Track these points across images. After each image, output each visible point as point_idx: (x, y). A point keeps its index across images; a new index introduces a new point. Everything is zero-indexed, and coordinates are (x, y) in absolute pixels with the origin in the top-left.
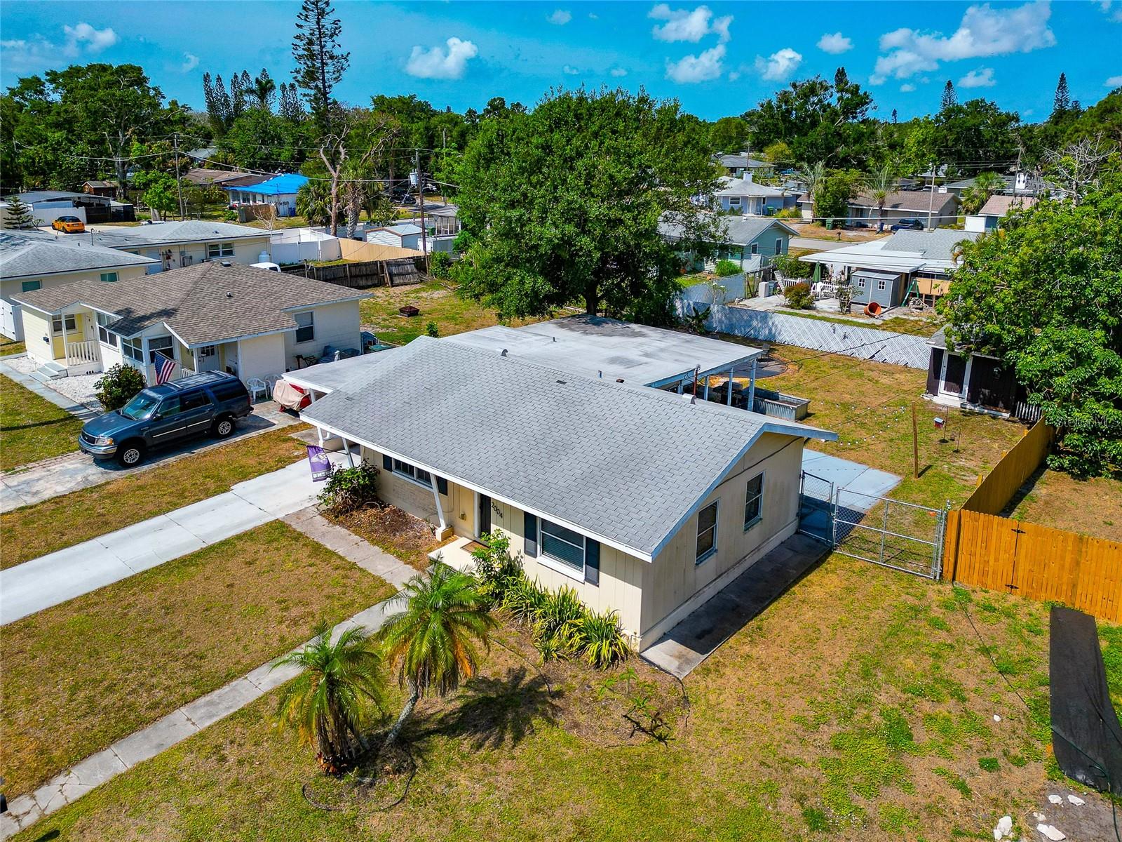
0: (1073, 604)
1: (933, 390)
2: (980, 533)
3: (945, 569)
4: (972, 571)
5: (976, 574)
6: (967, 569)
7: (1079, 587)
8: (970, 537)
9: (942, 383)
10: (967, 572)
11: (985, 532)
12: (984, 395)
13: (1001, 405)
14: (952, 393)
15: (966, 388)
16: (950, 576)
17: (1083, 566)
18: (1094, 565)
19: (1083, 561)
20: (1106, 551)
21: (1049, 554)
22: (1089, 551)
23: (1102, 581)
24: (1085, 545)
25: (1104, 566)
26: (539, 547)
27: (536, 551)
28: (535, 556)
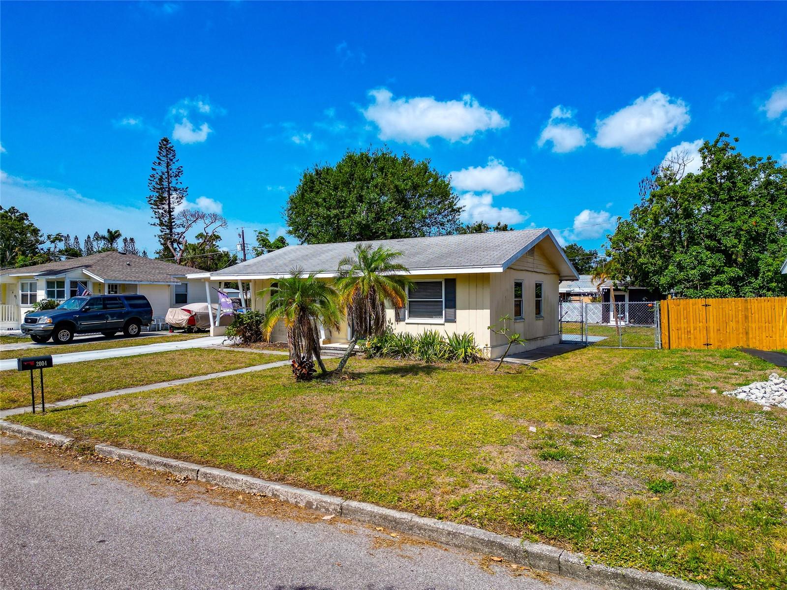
0: (748, 346)
1: (606, 319)
2: (682, 313)
3: (663, 342)
4: (680, 340)
5: (683, 341)
6: (677, 340)
7: (750, 333)
8: (676, 317)
10: (677, 342)
11: (685, 311)
16: (667, 346)
17: (750, 318)
18: (757, 316)
19: (750, 315)
20: (763, 305)
21: (727, 315)
22: (753, 307)
23: (764, 325)
24: (749, 304)
25: (763, 315)
26: (407, 312)
27: (405, 316)
28: (404, 320)
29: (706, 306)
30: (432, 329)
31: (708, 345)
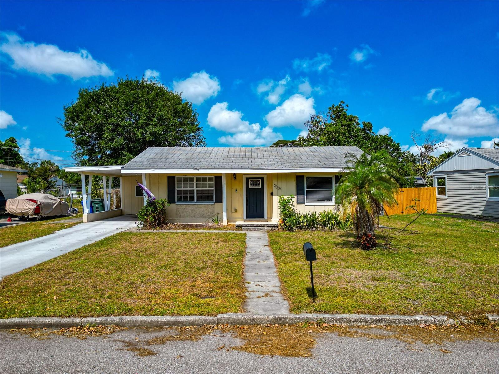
17: (420, 198)
18: (423, 197)
19: (420, 196)
20: (426, 191)
21: (411, 196)
22: (421, 193)
23: (426, 201)
24: (420, 191)
25: (426, 196)
26: (305, 197)
27: (304, 202)
28: (303, 203)
29: (402, 192)
30: (326, 209)
31: (403, 212)
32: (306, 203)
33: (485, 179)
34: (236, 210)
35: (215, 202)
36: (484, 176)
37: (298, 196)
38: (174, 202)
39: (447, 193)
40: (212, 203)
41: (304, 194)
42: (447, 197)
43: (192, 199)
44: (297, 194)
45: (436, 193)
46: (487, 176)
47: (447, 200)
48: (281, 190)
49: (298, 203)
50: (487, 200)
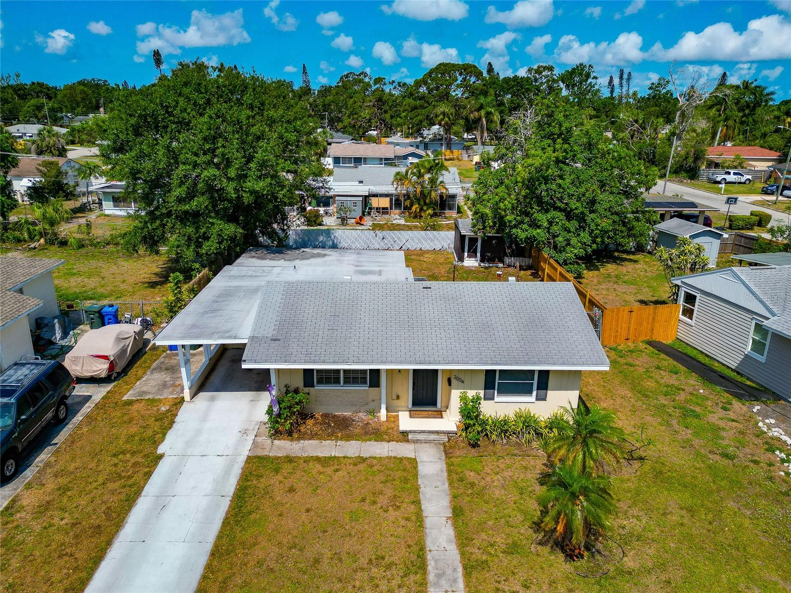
0: (652, 338)
1: (461, 259)
2: (615, 317)
5: (612, 339)
6: (608, 337)
7: (654, 330)
8: (610, 321)
9: (466, 254)
11: (617, 316)
12: (488, 256)
13: (497, 260)
14: (472, 259)
15: (479, 254)
17: (656, 319)
18: (660, 317)
19: (656, 317)
20: (665, 310)
22: (659, 313)
23: (663, 324)
24: (657, 310)
25: (664, 317)
26: (496, 392)
27: (494, 396)
28: (493, 399)
29: (631, 311)
30: (523, 407)
31: (628, 339)
32: (497, 399)
33: (750, 324)
34: (398, 397)
35: (371, 386)
36: (750, 320)
37: (487, 391)
38: (313, 386)
39: (694, 318)
40: (365, 388)
41: (494, 389)
42: (693, 325)
43: (337, 381)
44: (485, 389)
45: (679, 312)
46: (754, 322)
47: (693, 328)
48: (463, 382)
49: (485, 399)
50: (746, 353)
